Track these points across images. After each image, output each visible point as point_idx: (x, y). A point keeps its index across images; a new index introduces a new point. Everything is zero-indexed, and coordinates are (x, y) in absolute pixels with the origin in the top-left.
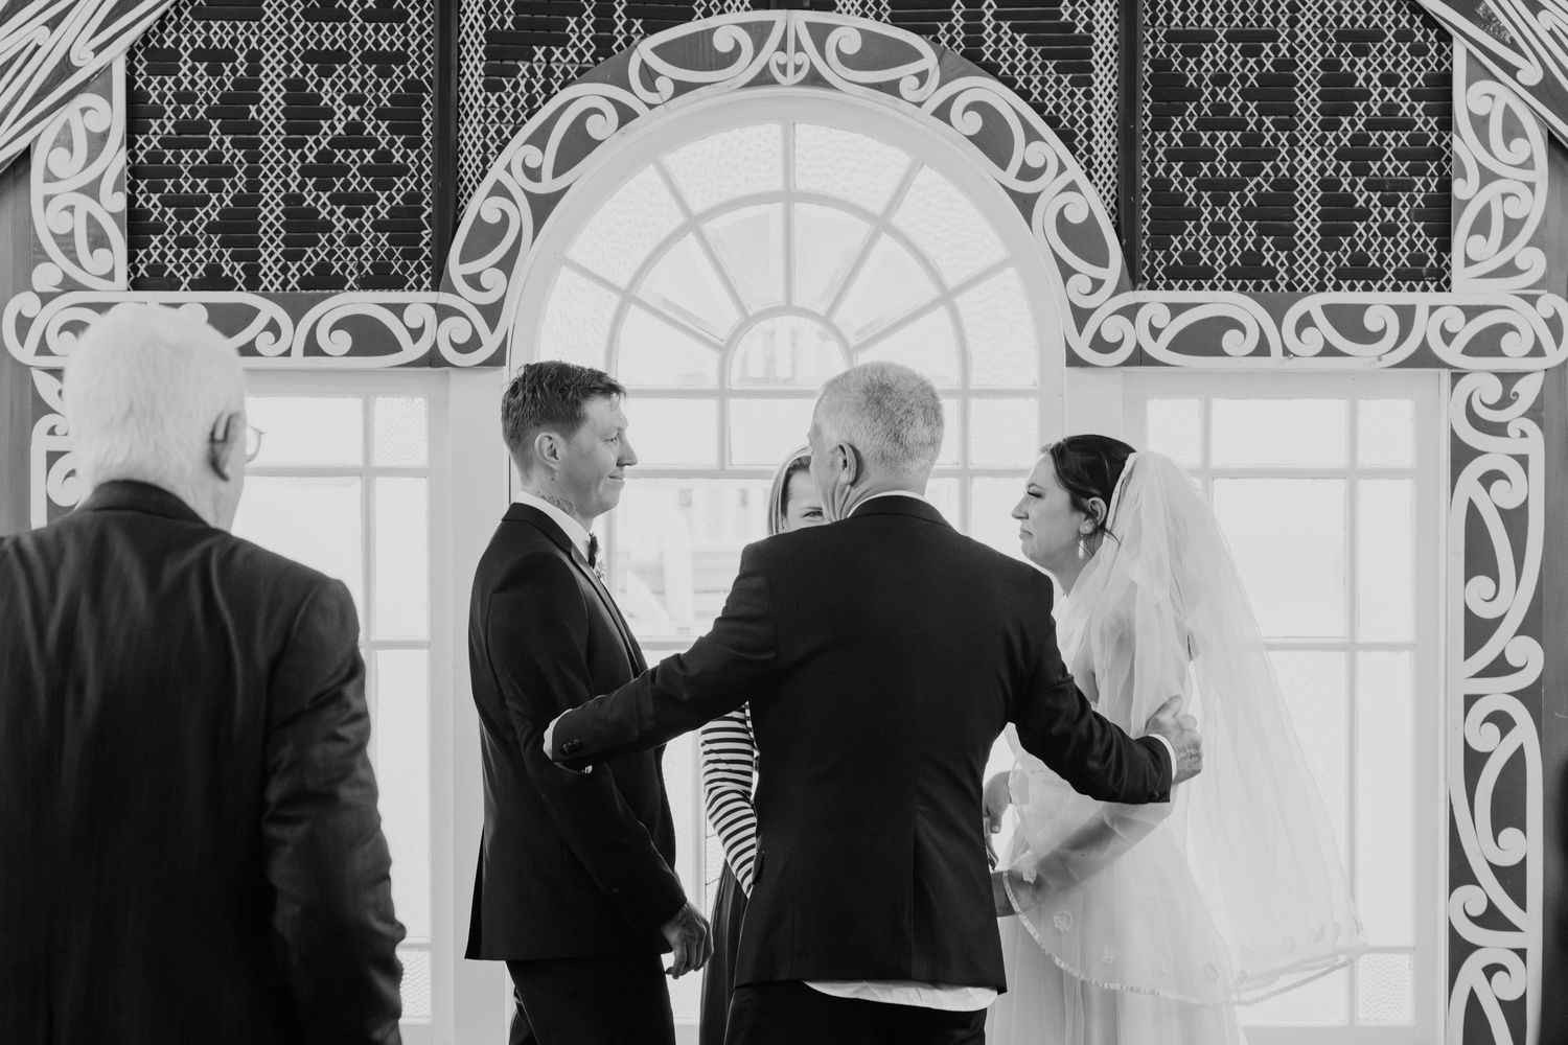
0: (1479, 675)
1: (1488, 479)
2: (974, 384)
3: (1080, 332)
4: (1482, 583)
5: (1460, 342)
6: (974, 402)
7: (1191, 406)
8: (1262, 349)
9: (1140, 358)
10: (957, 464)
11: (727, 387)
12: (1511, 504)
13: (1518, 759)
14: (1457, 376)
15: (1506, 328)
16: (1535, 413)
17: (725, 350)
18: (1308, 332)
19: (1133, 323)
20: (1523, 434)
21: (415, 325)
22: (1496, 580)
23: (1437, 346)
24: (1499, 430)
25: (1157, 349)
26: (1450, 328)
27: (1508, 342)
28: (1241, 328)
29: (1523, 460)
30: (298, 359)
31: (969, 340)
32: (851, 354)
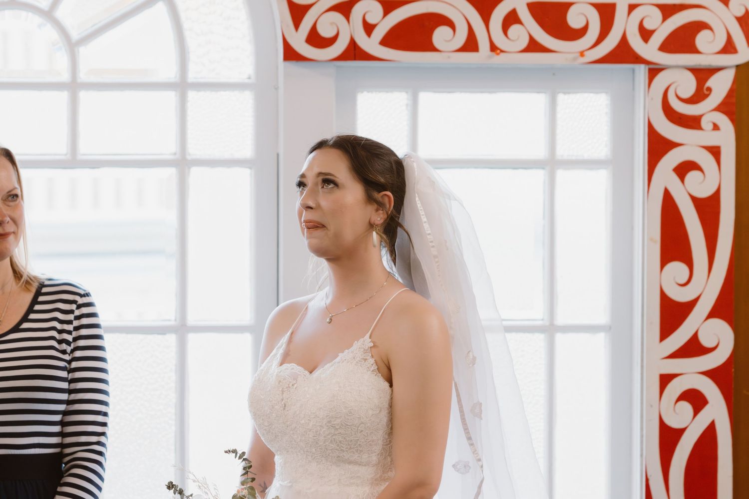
0: (674, 356)
1: (683, 169)
2: (192, 77)
3: (297, 28)
4: (677, 269)
5: (658, 39)
6: (192, 95)
7: (399, 99)
8: (471, 45)
9: (354, 52)
10: (175, 154)
12: (704, 192)
13: (709, 436)
14: (654, 71)
15: (700, 26)
16: (725, 107)
18: (514, 29)
19: (348, 18)
20: (716, 127)
22: (690, 265)
23: (636, 42)
24: (692, 123)
25: (371, 45)
26: (648, 25)
27: (702, 40)
28: (450, 24)
29: (715, 152)
31: (187, 34)
32: (72, 46)
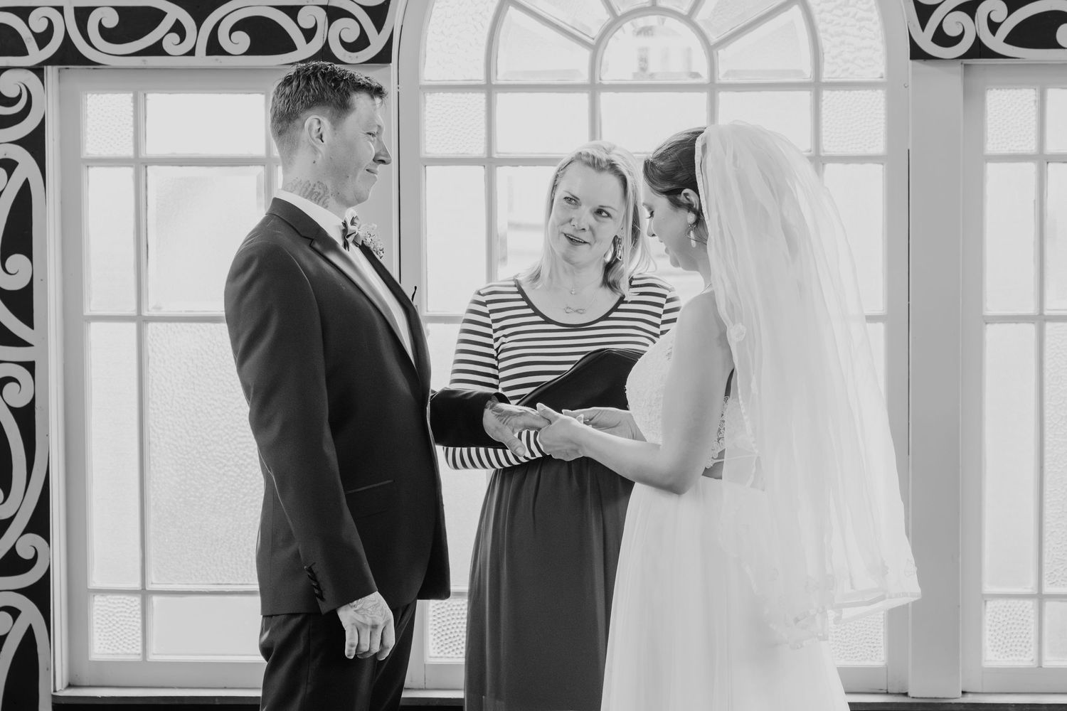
2: (826, 77)
3: (923, 27)
6: (826, 94)
7: (1027, 96)
9: (979, 50)
10: (810, 151)
11: (598, 81)
17: (596, 48)
19: (973, 18)
21: (308, 25)
25: (995, 42)
30: (201, 59)
31: (821, 35)
32: (711, 50)
